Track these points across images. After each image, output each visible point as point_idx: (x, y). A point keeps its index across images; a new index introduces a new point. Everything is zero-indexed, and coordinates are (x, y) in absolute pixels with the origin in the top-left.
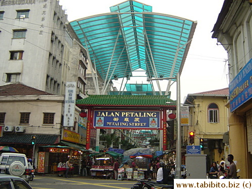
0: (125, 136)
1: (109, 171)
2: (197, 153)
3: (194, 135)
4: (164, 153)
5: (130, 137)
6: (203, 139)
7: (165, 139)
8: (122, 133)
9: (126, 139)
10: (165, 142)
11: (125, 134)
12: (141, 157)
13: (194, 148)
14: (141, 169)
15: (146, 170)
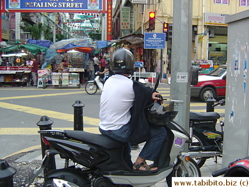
0: (61, 30)
1: (24, 74)
2: (160, 44)
3: (154, 17)
4: (109, 43)
5: (67, 31)
6: (167, 24)
7: (109, 26)
8: (56, 26)
9: (62, 33)
10: (109, 30)
11: (62, 28)
12: (73, 51)
13: (155, 36)
14: (75, 70)
15: (83, 70)
